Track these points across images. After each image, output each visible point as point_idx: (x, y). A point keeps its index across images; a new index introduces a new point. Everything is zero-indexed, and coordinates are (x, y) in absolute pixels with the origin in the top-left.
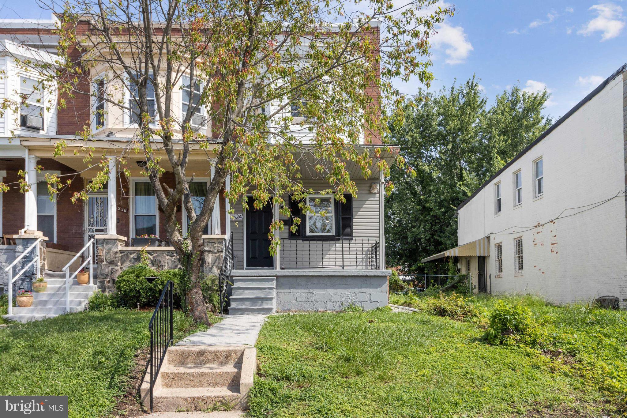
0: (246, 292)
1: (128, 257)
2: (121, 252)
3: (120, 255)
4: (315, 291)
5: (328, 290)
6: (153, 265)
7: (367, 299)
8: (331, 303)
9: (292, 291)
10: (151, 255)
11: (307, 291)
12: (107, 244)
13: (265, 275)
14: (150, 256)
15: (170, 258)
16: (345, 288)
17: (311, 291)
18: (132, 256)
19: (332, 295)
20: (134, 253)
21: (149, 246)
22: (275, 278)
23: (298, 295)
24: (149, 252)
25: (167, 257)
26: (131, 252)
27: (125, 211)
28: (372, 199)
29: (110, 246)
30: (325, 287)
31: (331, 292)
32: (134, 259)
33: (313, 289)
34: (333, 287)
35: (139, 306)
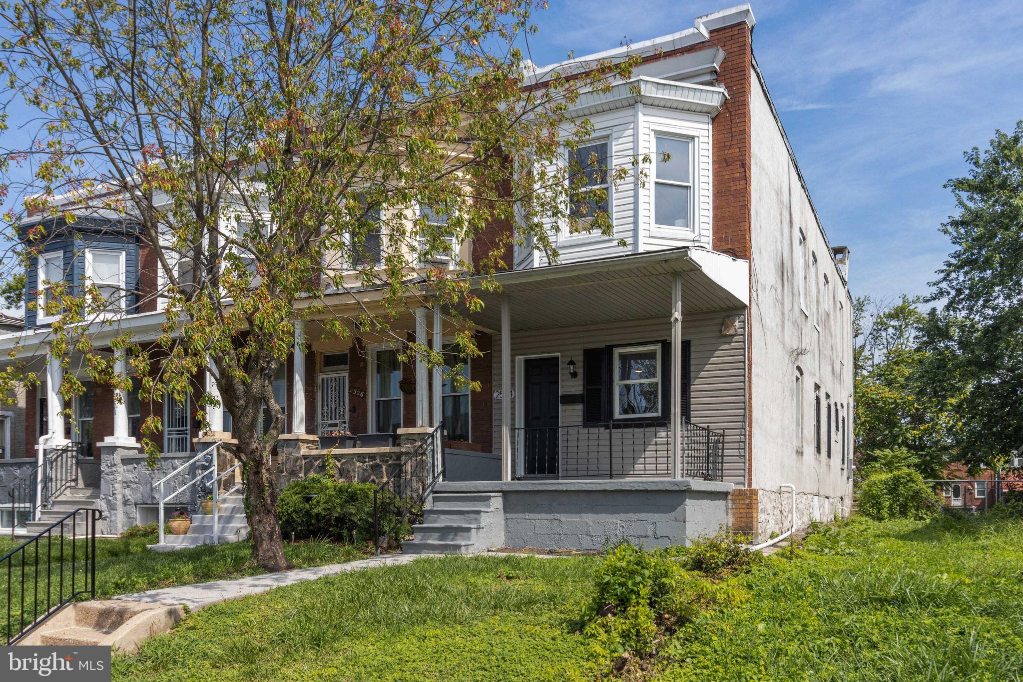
0: (442, 517)
1: (312, 465)
2: (305, 457)
3: (304, 462)
4: (563, 517)
5: (584, 515)
6: (341, 475)
7: (650, 533)
8: (589, 538)
9: (527, 516)
10: (339, 461)
11: (550, 516)
12: (288, 447)
13: (486, 489)
14: (337, 463)
15: (361, 464)
16: (612, 513)
17: (558, 516)
18: (316, 464)
19: (591, 524)
20: (318, 459)
21: (337, 448)
22: (500, 494)
23: (538, 523)
24: (337, 457)
25: (358, 464)
26: (316, 457)
27: (362, 395)
28: (726, 346)
29: (291, 449)
30: (580, 511)
31: (589, 518)
32: (319, 467)
33: (560, 513)
34: (593, 510)
35: (293, 537)
